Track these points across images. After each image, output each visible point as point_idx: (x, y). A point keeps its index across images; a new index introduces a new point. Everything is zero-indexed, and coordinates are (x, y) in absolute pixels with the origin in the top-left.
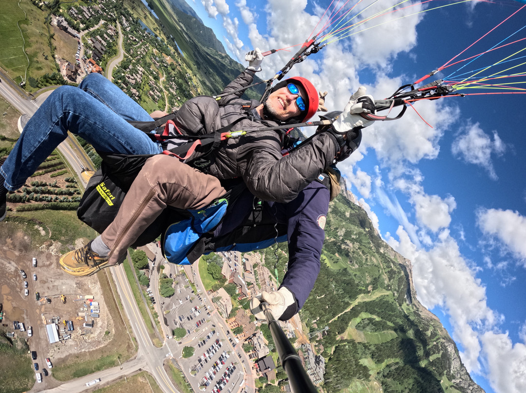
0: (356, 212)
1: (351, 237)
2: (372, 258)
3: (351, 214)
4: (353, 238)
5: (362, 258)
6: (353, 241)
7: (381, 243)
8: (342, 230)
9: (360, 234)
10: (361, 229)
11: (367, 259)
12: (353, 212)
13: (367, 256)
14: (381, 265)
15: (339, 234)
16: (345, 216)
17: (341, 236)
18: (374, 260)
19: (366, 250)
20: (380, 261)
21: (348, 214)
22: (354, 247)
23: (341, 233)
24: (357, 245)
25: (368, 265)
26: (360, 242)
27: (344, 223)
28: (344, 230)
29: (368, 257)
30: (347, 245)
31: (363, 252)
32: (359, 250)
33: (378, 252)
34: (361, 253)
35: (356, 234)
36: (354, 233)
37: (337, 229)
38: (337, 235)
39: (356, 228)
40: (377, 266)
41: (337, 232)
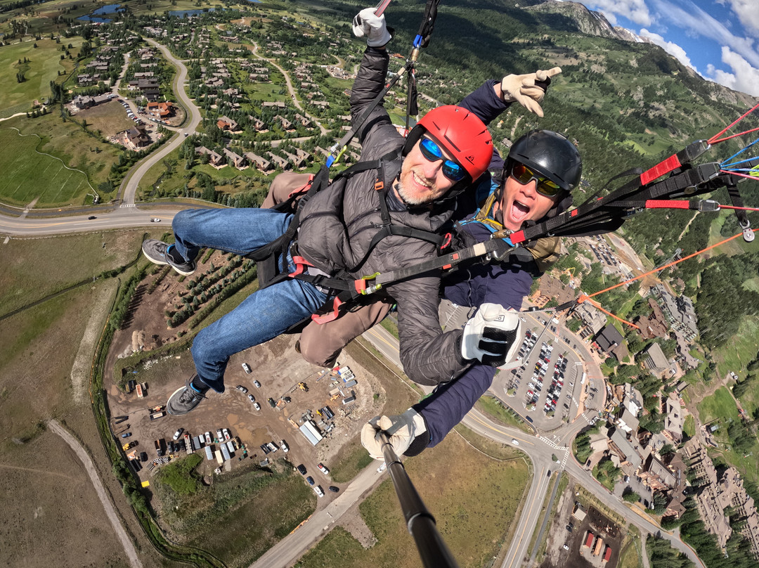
0: (644, 54)
1: (656, 95)
2: (704, 115)
3: (638, 61)
4: (660, 96)
5: (688, 122)
6: (661, 100)
7: (707, 86)
8: (637, 90)
9: (667, 84)
10: (666, 77)
11: (696, 120)
12: (640, 56)
13: (694, 114)
14: (723, 121)
15: (635, 98)
16: (631, 67)
17: (640, 100)
18: (709, 117)
19: (689, 107)
20: (718, 117)
21: (633, 63)
22: (668, 109)
23: (638, 95)
24: (671, 104)
25: (702, 128)
26: (674, 97)
27: (635, 79)
28: (640, 89)
29: (698, 116)
30: (657, 109)
31: (686, 111)
32: (678, 111)
33: (709, 102)
34: (683, 114)
35: (662, 88)
36: (658, 86)
37: (628, 92)
38: (633, 102)
39: (657, 78)
40: (717, 125)
41: (632, 97)
